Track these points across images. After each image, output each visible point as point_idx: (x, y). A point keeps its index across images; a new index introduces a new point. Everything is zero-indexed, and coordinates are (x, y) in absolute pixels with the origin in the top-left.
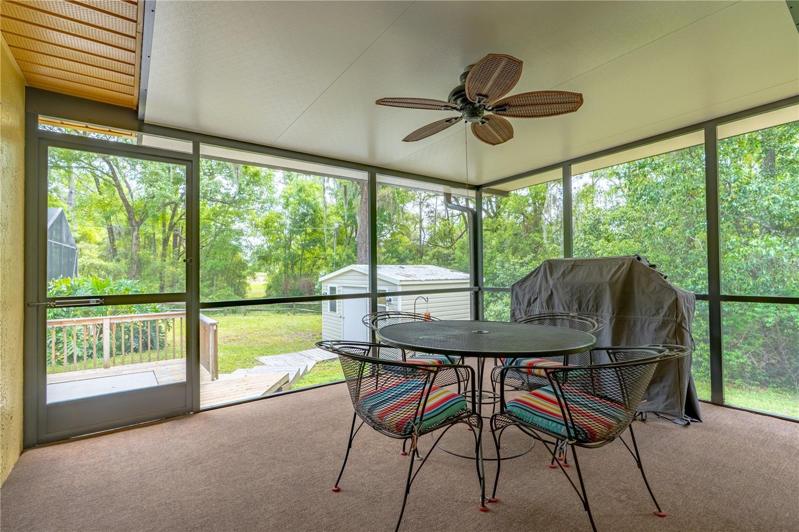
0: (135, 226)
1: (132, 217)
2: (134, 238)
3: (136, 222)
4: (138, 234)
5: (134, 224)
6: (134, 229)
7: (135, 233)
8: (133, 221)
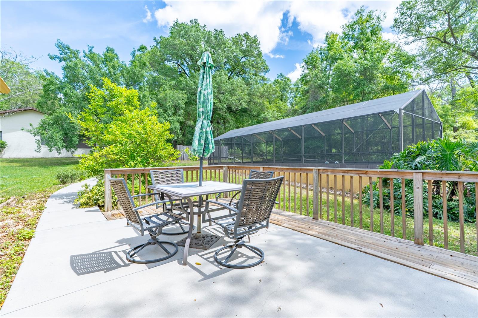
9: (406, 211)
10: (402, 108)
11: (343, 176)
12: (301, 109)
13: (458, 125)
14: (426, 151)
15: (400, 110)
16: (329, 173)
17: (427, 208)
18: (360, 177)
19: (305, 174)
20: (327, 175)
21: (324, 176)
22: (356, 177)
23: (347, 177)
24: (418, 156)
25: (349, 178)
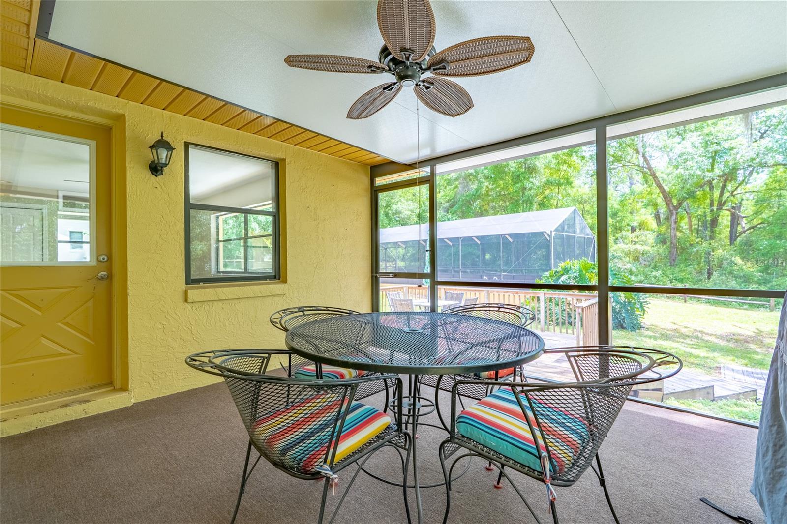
0: (673, 211)
1: (669, 202)
2: (673, 222)
3: (674, 207)
4: (677, 218)
5: (672, 209)
6: (672, 214)
7: (674, 217)
8: (671, 205)
9: (550, 321)
10: (553, 230)
11: (504, 295)
12: (448, 201)
13: (635, 224)
14: (569, 271)
15: (551, 232)
16: (495, 293)
17: (564, 318)
18: (514, 296)
19: (479, 293)
20: (494, 294)
21: (491, 295)
22: (512, 296)
23: (507, 295)
24: (562, 275)
25: (518, 296)
